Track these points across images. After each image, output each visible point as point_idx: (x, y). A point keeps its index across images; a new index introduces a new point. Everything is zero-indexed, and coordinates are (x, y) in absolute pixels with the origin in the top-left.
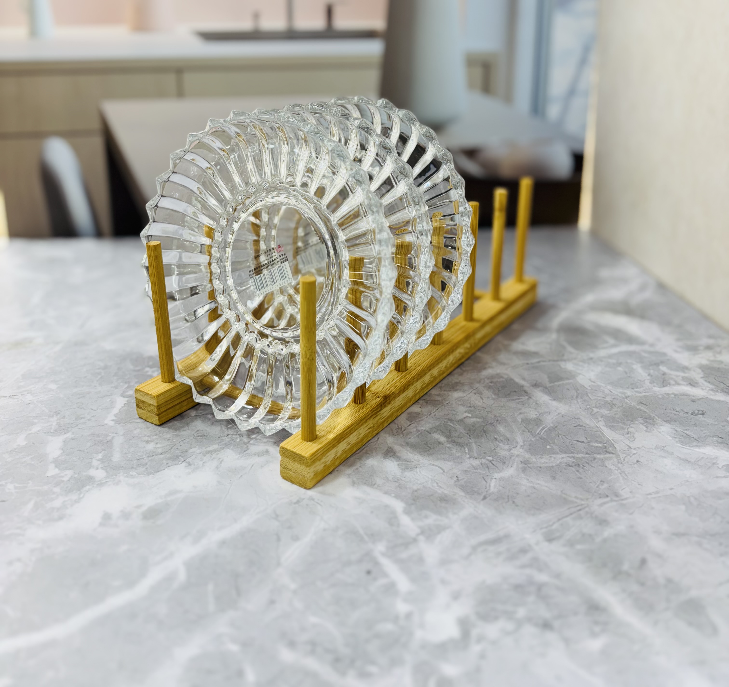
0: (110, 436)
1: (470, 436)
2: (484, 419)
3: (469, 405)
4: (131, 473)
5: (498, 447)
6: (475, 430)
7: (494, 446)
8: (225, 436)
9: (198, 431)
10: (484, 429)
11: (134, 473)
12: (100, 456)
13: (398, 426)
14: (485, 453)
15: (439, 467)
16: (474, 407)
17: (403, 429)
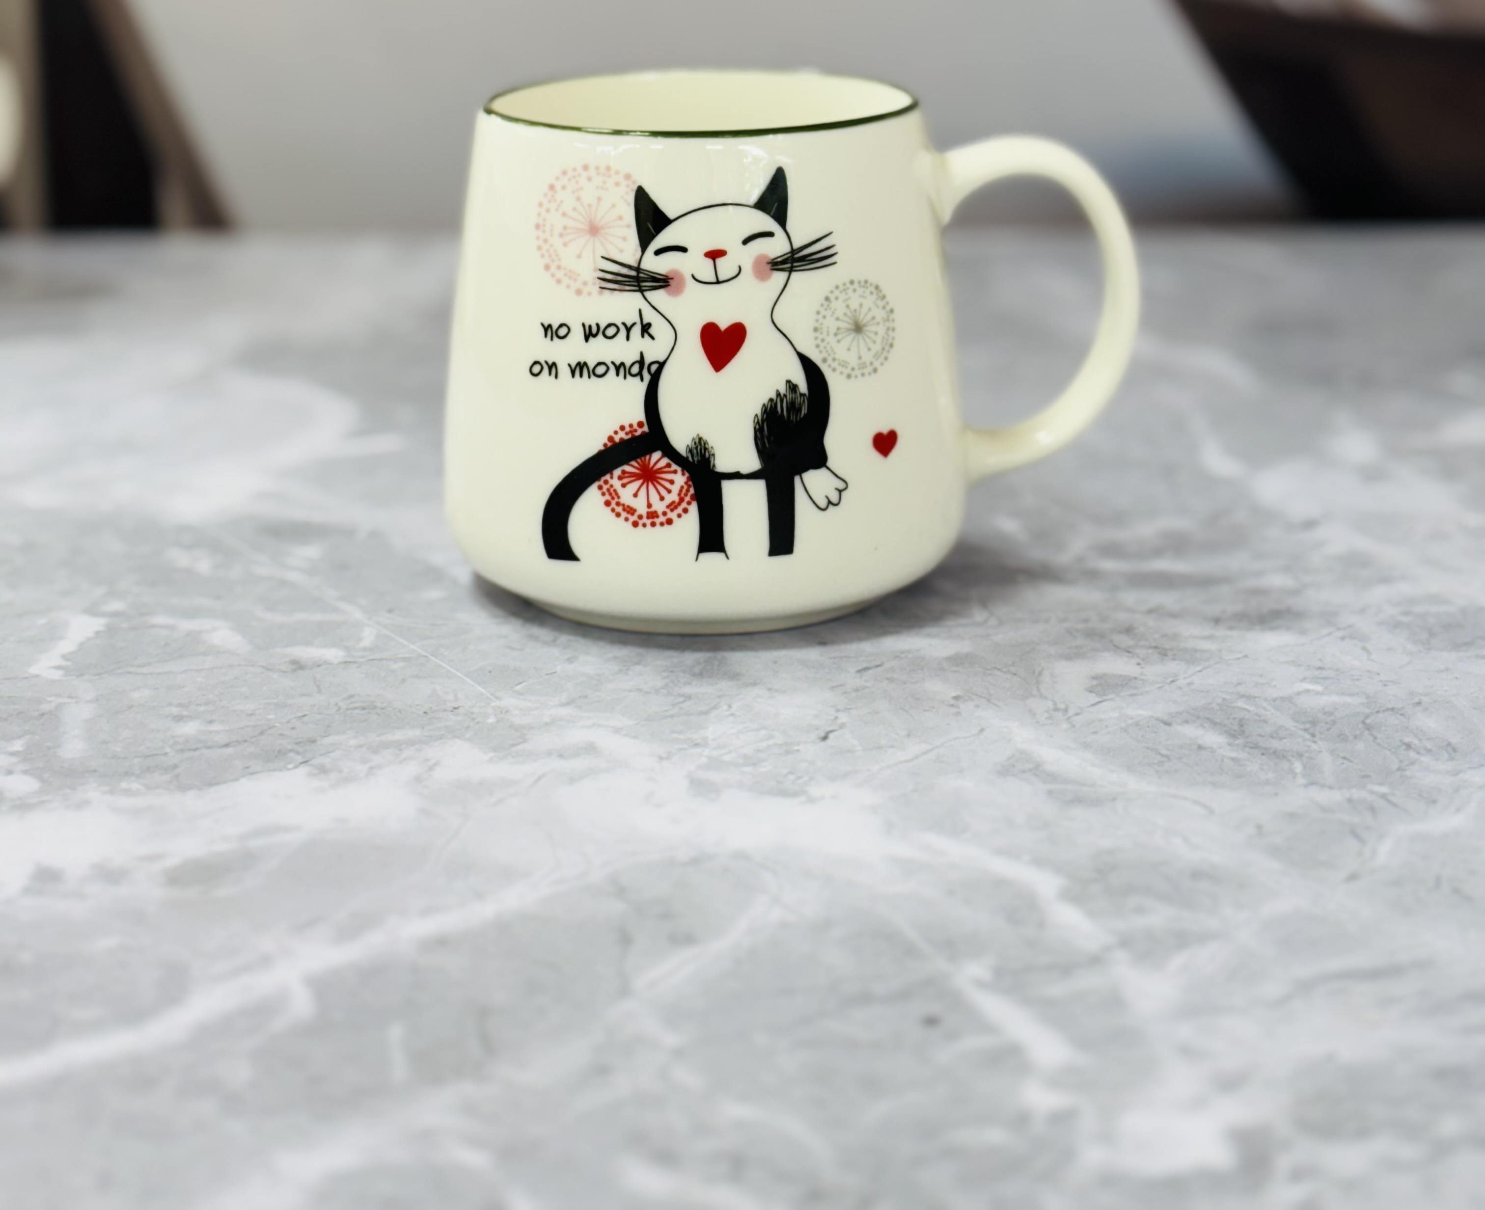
0: (51, 702)
1: (1313, 735)
2: (1368, 697)
3: (1319, 664)
4: (124, 785)
5: (1412, 763)
6: (1334, 723)
7: (1401, 761)
8: (445, 710)
9: (352, 696)
10: (1368, 721)
11: (135, 786)
12: (18, 746)
13: (1055, 704)
14: (1364, 777)
15: (1196, 802)
16: (1337, 670)
17: (1070, 713)
